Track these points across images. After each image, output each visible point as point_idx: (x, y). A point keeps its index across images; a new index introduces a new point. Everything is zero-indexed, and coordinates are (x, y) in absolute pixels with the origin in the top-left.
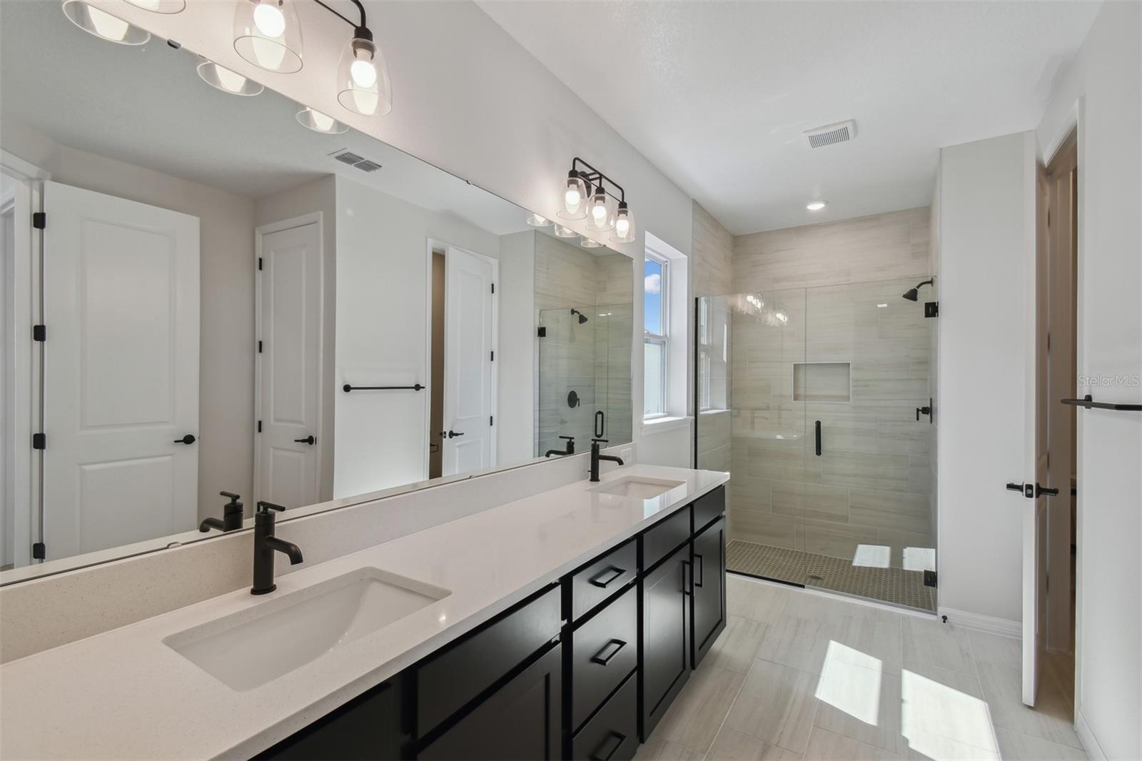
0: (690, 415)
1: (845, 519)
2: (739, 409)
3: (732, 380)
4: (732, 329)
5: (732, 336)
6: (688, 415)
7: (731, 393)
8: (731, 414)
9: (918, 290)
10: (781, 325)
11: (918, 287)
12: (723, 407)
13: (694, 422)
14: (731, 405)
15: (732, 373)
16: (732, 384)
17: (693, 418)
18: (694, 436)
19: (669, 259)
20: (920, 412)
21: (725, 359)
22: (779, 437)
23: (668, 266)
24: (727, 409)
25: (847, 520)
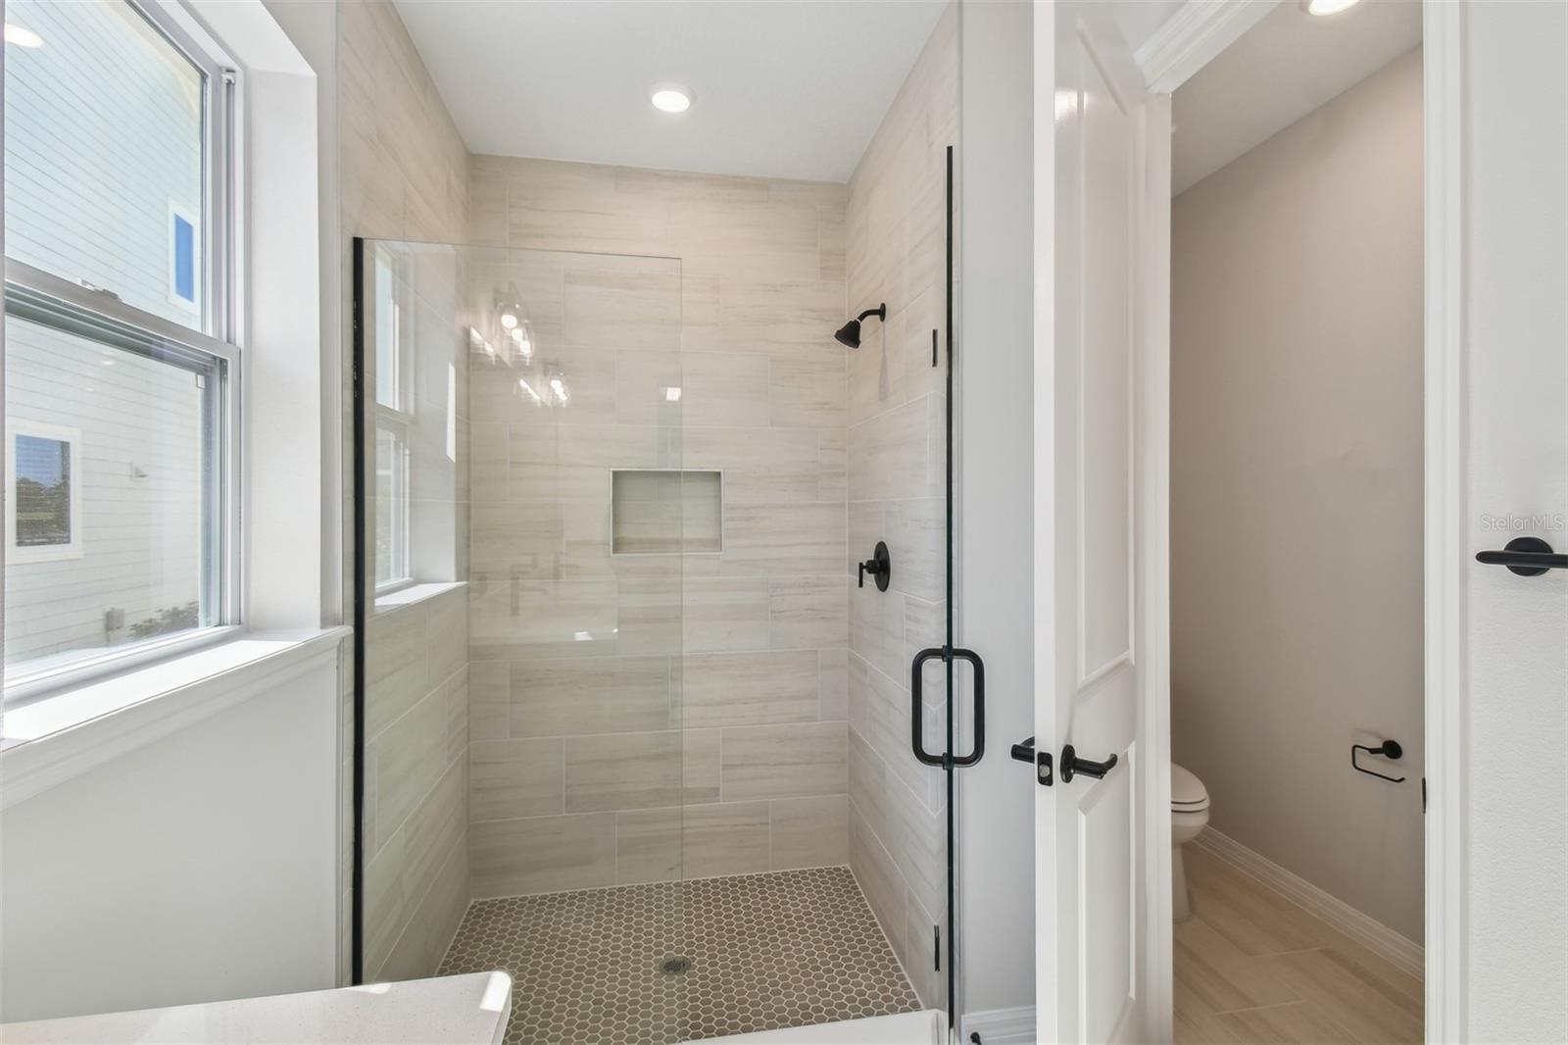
0: (336, 623)
1: (714, 793)
2: (483, 578)
3: (469, 507)
4: (468, 381)
5: (468, 399)
6: (326, 621)
7: (468, 538)
8: (468, 590)
9: (862, 324)
10: (557, 406)
11: (863, 317)
12: (445, 581)
13: (350, 644)
14: (468, 569)
15: (469, 490)
16: (469, 518)
17: (349, 630)
18: (350, 688)
19: (244, 68)
20: (864, 570)
21: (451, 452)
22: (581, 636)
23: (239, 89)
24: (457, 581)
25: (718, 795)
